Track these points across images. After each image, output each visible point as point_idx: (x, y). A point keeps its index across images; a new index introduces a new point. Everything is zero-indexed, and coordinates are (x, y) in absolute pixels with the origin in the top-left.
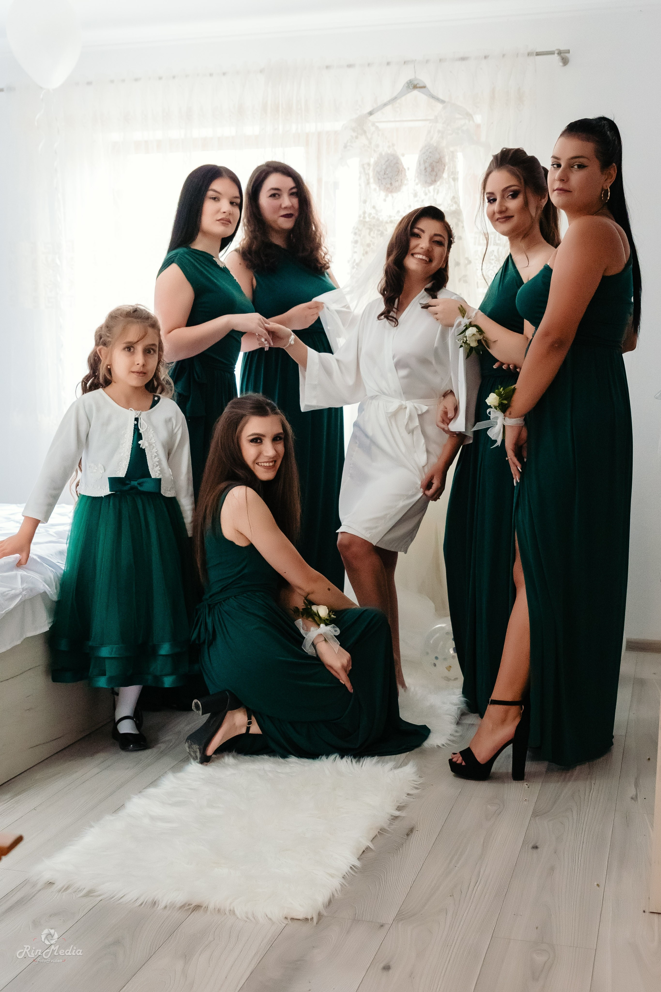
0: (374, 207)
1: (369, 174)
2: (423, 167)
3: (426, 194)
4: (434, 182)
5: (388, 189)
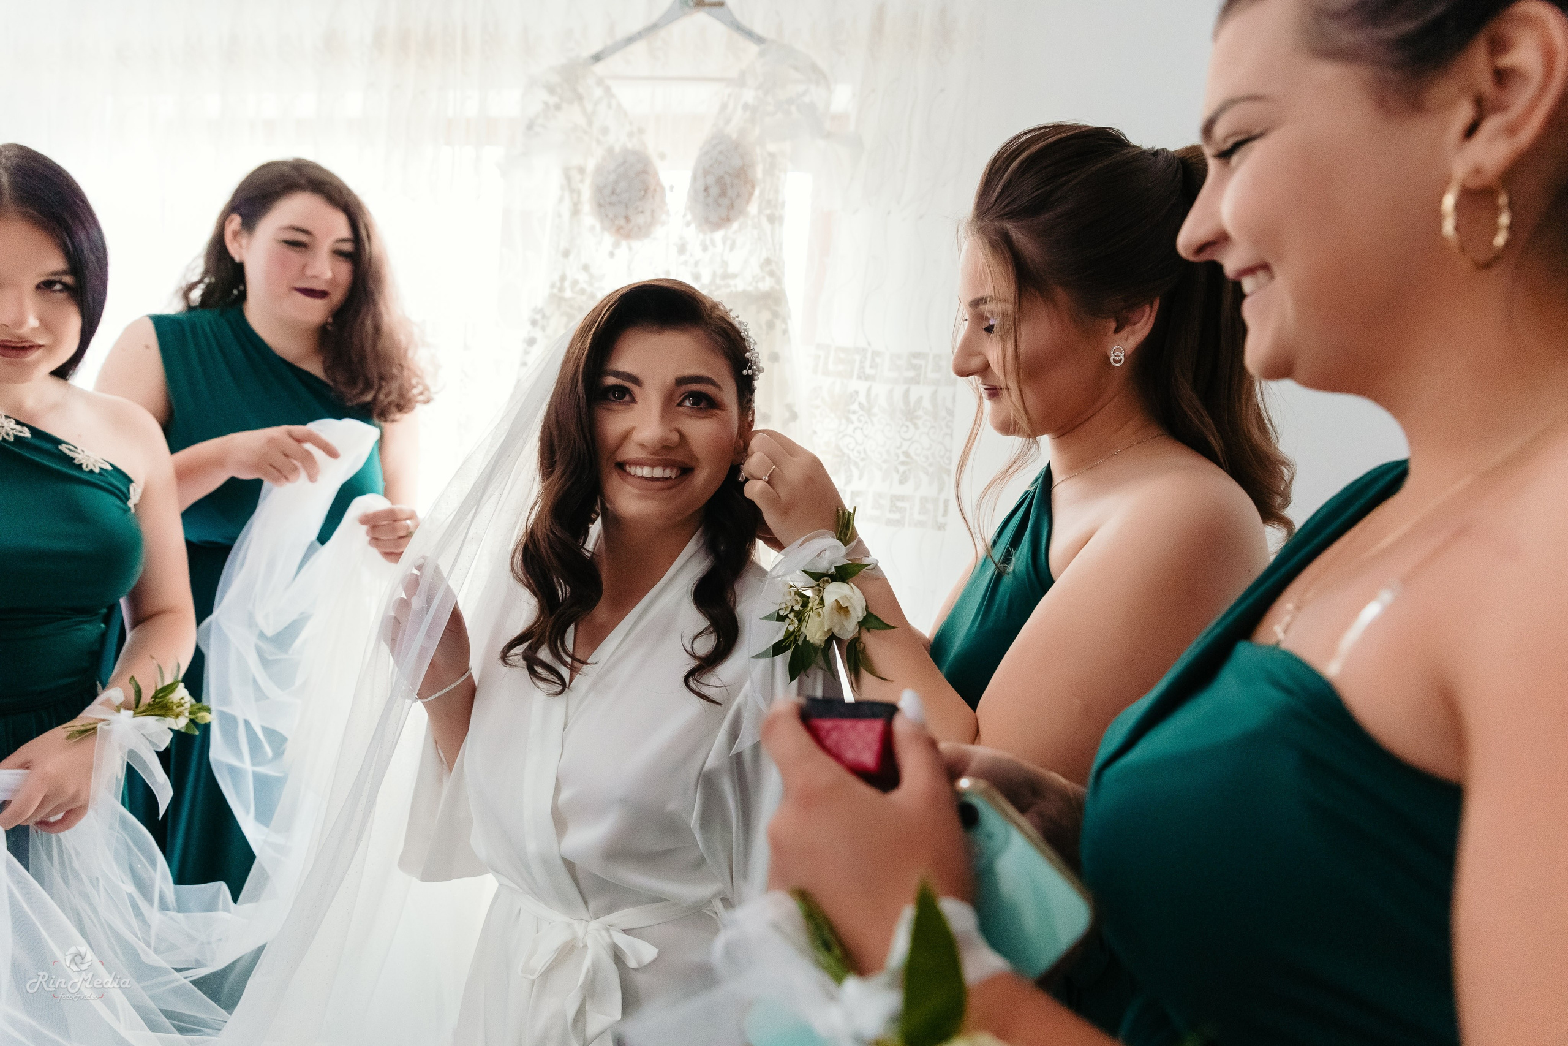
0: (586, 268)
1: (579, 193)
2: (700, 185)
3: (705, 249)
4: (725, 221)
5: (619, 229)
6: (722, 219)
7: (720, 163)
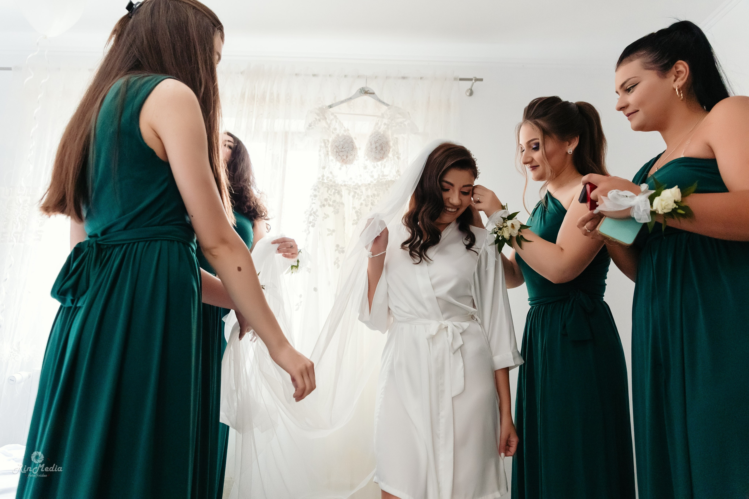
0: (331, 173)
1: (328, 148)
2: (374, 146)
3: (375, 167)
4: (382, 158)
5: (343, 160)
6: (381, 158)
7: (380, 140)
